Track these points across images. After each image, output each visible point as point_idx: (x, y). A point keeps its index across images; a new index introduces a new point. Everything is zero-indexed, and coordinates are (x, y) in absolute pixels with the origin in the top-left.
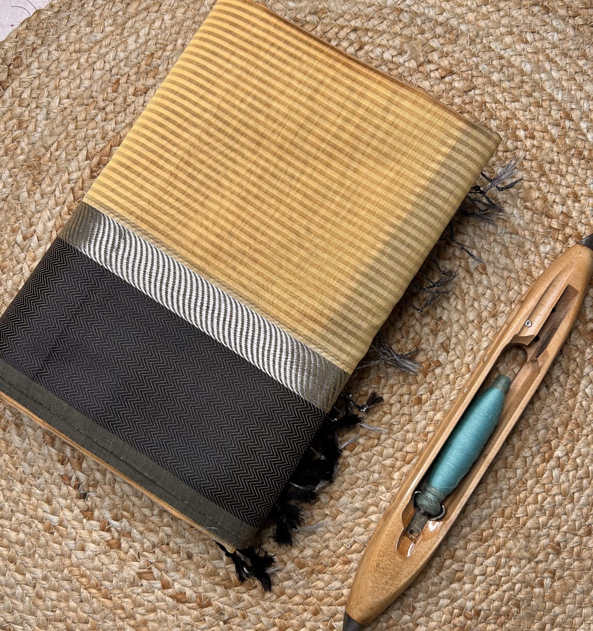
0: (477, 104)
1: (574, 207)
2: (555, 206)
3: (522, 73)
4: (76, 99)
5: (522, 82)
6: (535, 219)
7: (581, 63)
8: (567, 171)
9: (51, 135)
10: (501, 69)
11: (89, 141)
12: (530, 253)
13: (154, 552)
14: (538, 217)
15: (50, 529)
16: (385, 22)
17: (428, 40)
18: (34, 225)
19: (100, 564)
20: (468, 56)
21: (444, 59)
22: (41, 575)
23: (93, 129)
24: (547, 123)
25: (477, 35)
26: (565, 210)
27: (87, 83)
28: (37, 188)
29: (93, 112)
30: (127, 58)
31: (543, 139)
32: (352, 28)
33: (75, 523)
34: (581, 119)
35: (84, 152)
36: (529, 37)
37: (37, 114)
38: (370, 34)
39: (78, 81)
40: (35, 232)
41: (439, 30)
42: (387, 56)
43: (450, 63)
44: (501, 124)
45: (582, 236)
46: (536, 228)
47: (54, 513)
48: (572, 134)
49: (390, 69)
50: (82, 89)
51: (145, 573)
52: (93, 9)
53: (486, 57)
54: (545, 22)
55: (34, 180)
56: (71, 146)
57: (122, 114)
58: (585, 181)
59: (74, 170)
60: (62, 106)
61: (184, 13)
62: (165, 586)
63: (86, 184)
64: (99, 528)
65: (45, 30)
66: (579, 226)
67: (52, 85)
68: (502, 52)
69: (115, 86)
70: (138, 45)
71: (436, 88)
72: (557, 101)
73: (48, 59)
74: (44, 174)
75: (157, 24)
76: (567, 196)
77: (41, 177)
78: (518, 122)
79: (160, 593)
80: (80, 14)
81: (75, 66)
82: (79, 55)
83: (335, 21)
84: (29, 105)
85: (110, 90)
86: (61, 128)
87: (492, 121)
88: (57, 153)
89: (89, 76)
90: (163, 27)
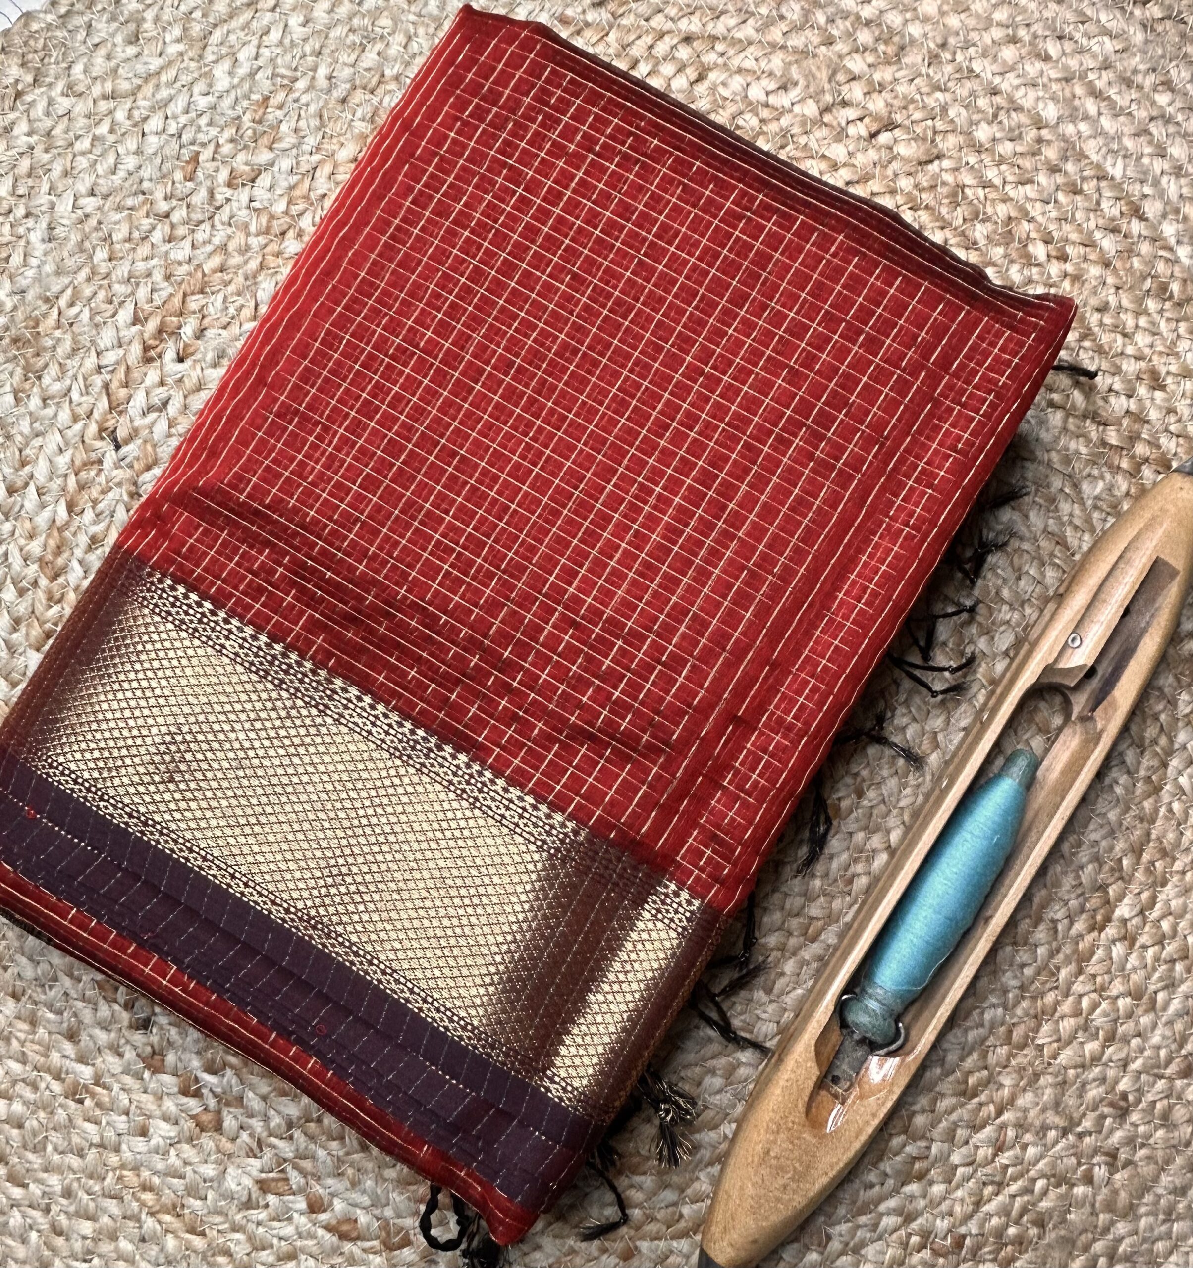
0: (944, 190)
1: (1153, 399)
2: (1112, 400)
3: (1039, 124)
4: (108, 195)
5: (1040, 140)
6: (1071, 427)
7: (1163, 99)
8: (1137, 327)
9: (58, 273)
10: (995, 116)
11: (137, 284)
12: (1060, 497)
13: (291, 1138)
14: (1077, 421)
15: (75, 1093)
16: (751, 22)
17: (841, 57)
18: (28, 463)
19: (178, 1163)
20: (925, 90)
21: (875, 95)
22: (58, 1189)
23: (146, 259)
24: (1092, 224)
25: (943, 45)
26: (1133, 407)
27: (131, 162)
28: (33, 384)
29: (146, 223)
30: (213, 108)
31: (1085, 259)
32: (683, 35)
33: (128, 1080)
34: (1164, 216)
35: (130, 307)
36: (1053, 48)
37: (29, 230)
38: (720, 47)
39: (111, 160)
40: (32, 477)
41: (864, 37)
42: (756, 93)
43: (888, 104)
44: (995, 232)
45: (1170, 461)
46: (1073, 445)
47: (82, 1059)
48: (1145, 248)
49: (763, 121)
50: (121, 174)
51: (273, 1180)
52: (141, 7)
53: (963, 91)
54: (1085, 14)
55: (27, 369)
56: (101, 295)
57: (206, 226)
58: (1174, 343)
59: (109, 345)
60: (79, 212)
61: (331, 11)
62: (315, 1207)
63: (136, 375)
64: (176, 1089)
65: (41, 54)
66: (1163, 440)
67: (57, 169)
68: (997, 80)
69: (190, 168)
70: (236, 81)
71: (860, 159)
72: (1112, 178)
73: (48, 114)
74: (47, 356)
75: (275, 35)
76: (1138, 378)
77: (40, 362)
78: (1032, 226)
79: (303, 1220)
80: (113, 18)
81: (103, 129)
82: (112, 104)
83: (647, 20)
84: (10, 211)
85: (178, 176)
86: (80, 259)
87: (979, 226)
88: (74, 310)
89: (135, 147)
90: (287, 41)
